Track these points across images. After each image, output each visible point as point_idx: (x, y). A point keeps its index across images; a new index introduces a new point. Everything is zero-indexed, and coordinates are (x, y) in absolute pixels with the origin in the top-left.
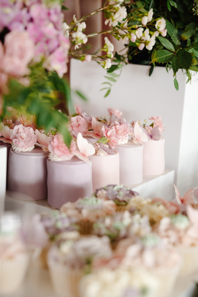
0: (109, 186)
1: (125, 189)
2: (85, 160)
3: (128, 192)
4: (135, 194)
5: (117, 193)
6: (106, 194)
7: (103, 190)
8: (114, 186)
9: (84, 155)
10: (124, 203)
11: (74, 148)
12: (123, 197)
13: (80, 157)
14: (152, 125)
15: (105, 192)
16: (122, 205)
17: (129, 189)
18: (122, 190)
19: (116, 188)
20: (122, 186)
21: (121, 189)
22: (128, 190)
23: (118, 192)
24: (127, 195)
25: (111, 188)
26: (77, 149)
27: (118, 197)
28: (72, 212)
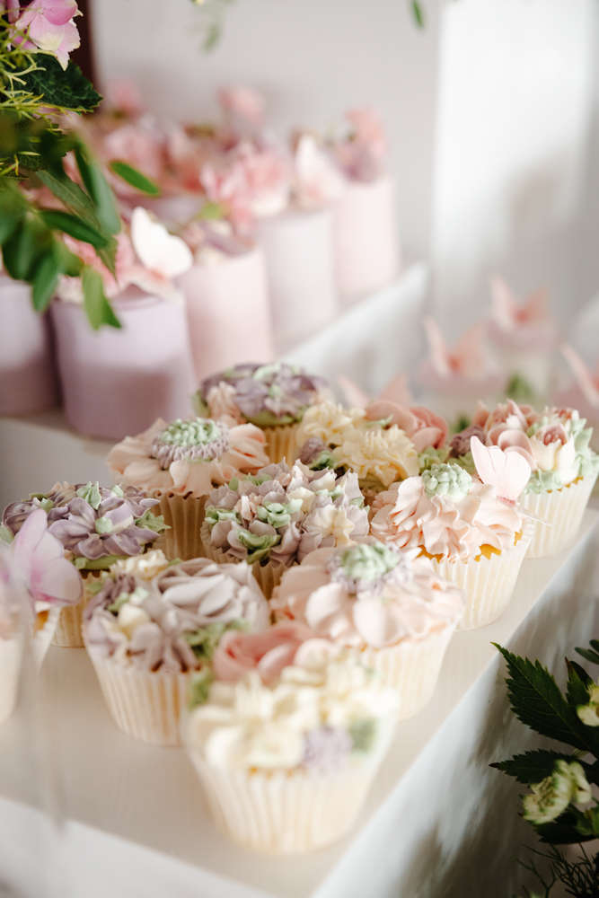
0: (239, 368)
1: (288, 373)
2: (164, 290)
3: (296, 384)
4: (317, 384)
5: (264, 389)
6: (233, 396)
7: (223, 385)
8: (255, 368)
9: (157, 276)
10: (286, 420)
11: (125, 261)
12: (283, 401)
13: (147, 285)
14: (351, 138)
15: (230, 390)
16: (282, 426)
17: (297, 372)
18: (278, 379)
19: (260, 374)
20: (276, 368)
21: (275, 375)
22: (295, 377)
23: (269, 385)
24: (294, 394)
25: (246, 373)
26: (137, 261)
27: (268, 402)
28: (139, 471)
